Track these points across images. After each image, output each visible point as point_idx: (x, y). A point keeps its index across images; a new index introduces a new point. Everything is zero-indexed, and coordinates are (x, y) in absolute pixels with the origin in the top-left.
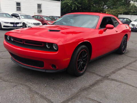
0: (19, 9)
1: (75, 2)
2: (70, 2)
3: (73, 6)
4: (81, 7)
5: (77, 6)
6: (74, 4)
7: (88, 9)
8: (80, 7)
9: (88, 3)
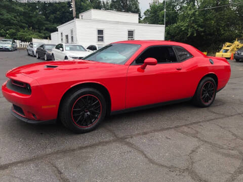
0: (101, 38)
1: (192, 25)
2: (185, 25)
3: (189, 30)
4: (204, 32)
5: (197, 30)
6: (191, 28)
7: (216, 34)
8: (201, 32)
9: (215, 24)
